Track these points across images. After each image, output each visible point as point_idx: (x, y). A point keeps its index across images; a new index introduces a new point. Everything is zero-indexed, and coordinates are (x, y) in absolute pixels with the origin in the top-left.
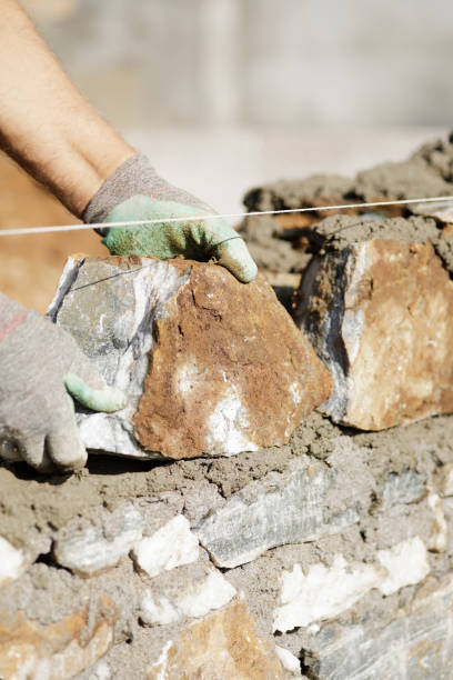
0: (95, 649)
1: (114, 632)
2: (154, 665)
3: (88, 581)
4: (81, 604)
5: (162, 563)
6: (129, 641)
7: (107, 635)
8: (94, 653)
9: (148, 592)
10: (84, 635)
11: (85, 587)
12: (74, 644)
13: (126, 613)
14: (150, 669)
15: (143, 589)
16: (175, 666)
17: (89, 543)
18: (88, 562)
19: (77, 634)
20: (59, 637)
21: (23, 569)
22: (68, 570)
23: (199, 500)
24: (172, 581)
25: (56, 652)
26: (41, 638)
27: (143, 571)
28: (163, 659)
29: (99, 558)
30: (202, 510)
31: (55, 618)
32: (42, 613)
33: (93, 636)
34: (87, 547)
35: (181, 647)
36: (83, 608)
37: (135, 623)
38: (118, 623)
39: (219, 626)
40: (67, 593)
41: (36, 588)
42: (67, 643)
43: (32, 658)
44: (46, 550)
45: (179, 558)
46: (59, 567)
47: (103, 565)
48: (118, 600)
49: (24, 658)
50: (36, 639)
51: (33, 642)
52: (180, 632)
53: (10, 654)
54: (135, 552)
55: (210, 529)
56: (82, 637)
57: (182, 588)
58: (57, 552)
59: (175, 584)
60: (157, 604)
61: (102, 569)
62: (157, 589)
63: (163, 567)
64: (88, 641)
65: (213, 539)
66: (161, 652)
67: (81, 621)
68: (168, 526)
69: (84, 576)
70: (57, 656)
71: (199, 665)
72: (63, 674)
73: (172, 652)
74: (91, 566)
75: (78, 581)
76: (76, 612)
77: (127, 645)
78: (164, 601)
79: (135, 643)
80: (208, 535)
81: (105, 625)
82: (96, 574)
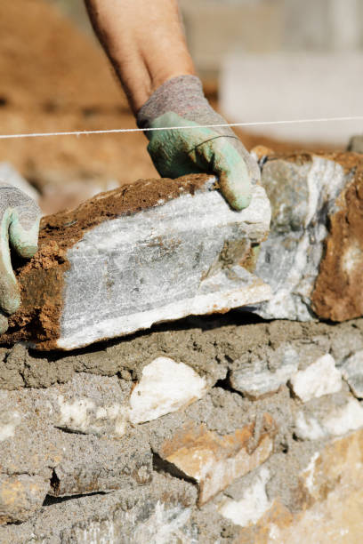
0: (259, 455)
1: (274, 443)
2: (305, 471)
3: (255, 403)
4: (249, 420)
5: (312, 391)
6: (285, 451)
7: (268, 445)
8: (258, 459)
9: (301, 414)
10: (251, 445)
11: (253, 407)
12: (243, 451)
13: (283, 429)
14: (301, 474)
15: (297, 411)
16: (321, 473)
17: (256, 373)
18: (255, 388)
19: (245, 443)
20: (231, 445)
21: (205, 391)
22: (240, 393)
23: (343, 344)
24: (320, 405)
25: (229, 457)
26: (219, 445)
27: (298, 398)
28: (311, 466)
29: (263, 385)
30: (345, 352)
31: (229, 430)
32: (220, 426)
33: (258, 445)
34: (255, 376)
35: (326, 457)
36: (251, 423)
37: (290, 437)
38: (277, 436)
39: (355, 443)
40: (238, 411)
41: (216, 406)
42: (238, 450)
43: (211, 461)
44: (223, 377)
45: (325, 388)
46: (233, 391)
47: (267, 391)
48: (278, 418)
49: (205, 459)
50: (214, 446)
51: (212, 448)
52: (325, 447)
53: (195, 456)
54: (292, 382)
55: (350, 366)
56: (249, 446)
57: (328, 412)
58: (231, 379)
59: (323, 408)
60: (308, 423)
61: (267, 393)
62: (308, 411)
63: (313, 394)
64: (254, 450)
65: (352, 374)
66: (310, 461)
67: (249, 434)
68: (318, 363)
69: (252, 398)
70: (230, 460)
71: (340, 472)
72: (234, 474)
73: (319, 461)
74: (257, 391)
75: (247, 402)
76: (245, 426)
77: (284, 455)
78: (313, 422)
79: (290, 453)
80: (349, 371)
81: (267, 438)
82: (261, 397)
